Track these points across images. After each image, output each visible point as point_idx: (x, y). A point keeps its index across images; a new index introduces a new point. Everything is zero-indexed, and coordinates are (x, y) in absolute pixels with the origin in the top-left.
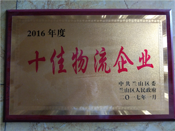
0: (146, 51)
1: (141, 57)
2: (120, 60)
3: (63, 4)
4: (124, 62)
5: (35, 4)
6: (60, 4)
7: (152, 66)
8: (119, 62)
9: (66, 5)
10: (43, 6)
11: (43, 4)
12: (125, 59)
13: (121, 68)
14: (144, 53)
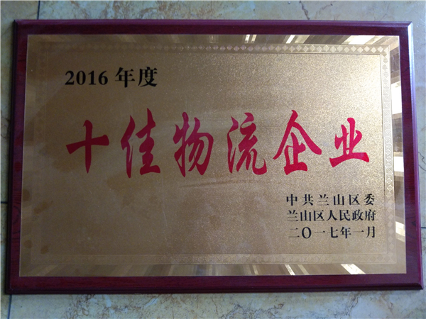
0: (351, 121)
1: (340, 135)
2: (289, 142)
3: (152, 6)
4: (298, 149)
5: (84, 7)
6: (145, 8)
7: (365, 157)
8: (287, 147)
9: (160, 9)
10: (103, 11)
11: (104, 7)
12: (301, 140)
13: (292, 162)
14: (347, 125)
